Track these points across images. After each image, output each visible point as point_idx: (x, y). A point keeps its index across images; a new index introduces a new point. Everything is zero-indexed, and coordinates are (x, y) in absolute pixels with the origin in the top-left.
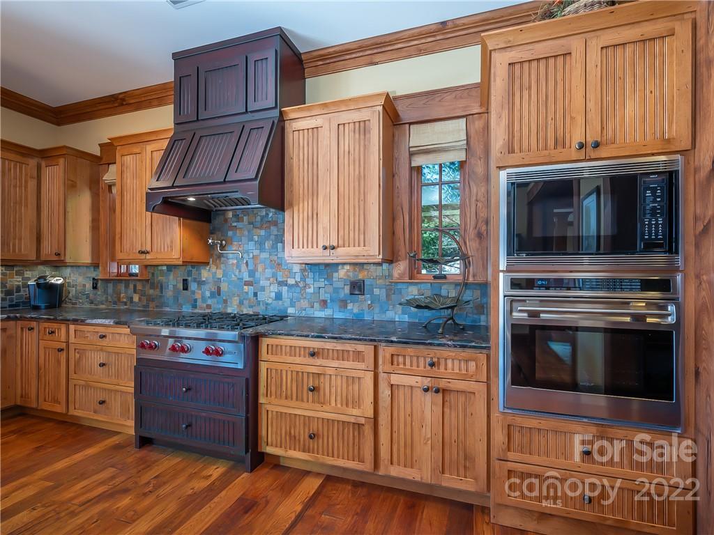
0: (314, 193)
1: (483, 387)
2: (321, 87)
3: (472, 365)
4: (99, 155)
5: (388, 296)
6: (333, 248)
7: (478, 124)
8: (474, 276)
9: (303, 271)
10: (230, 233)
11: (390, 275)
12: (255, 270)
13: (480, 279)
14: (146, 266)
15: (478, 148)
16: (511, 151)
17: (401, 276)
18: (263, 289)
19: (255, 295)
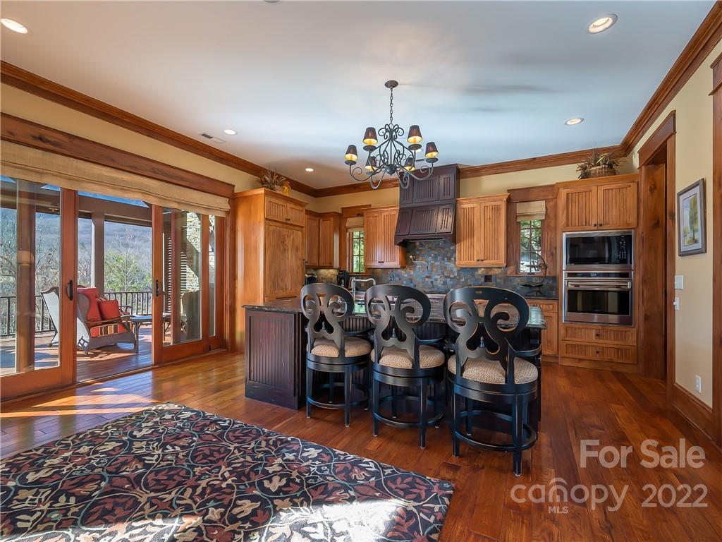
1: (555, 315)
2: (468, 184)
3: (551, 306)
4: (340, 212)
5: (504, 282)
6: (482, 260)
7: (552, 204)
8: (549, 273)
11: (506, 273)
12: (432, 271)
13: (553, 274)
14: (369, 269)
15: (551, 215)
16: (568, 226)
17: (512, 273)
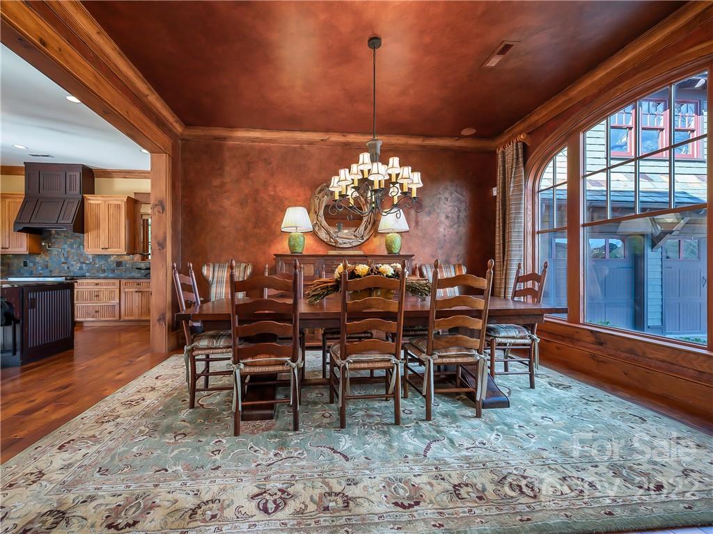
0: (98, 226)
5: (132, 267)
6: (107, 249)
9: (93, 258)
10: (53, 240)
11: (133, 260)
12: (68, 257)
18: (73, 265)
19: (68, 268)
